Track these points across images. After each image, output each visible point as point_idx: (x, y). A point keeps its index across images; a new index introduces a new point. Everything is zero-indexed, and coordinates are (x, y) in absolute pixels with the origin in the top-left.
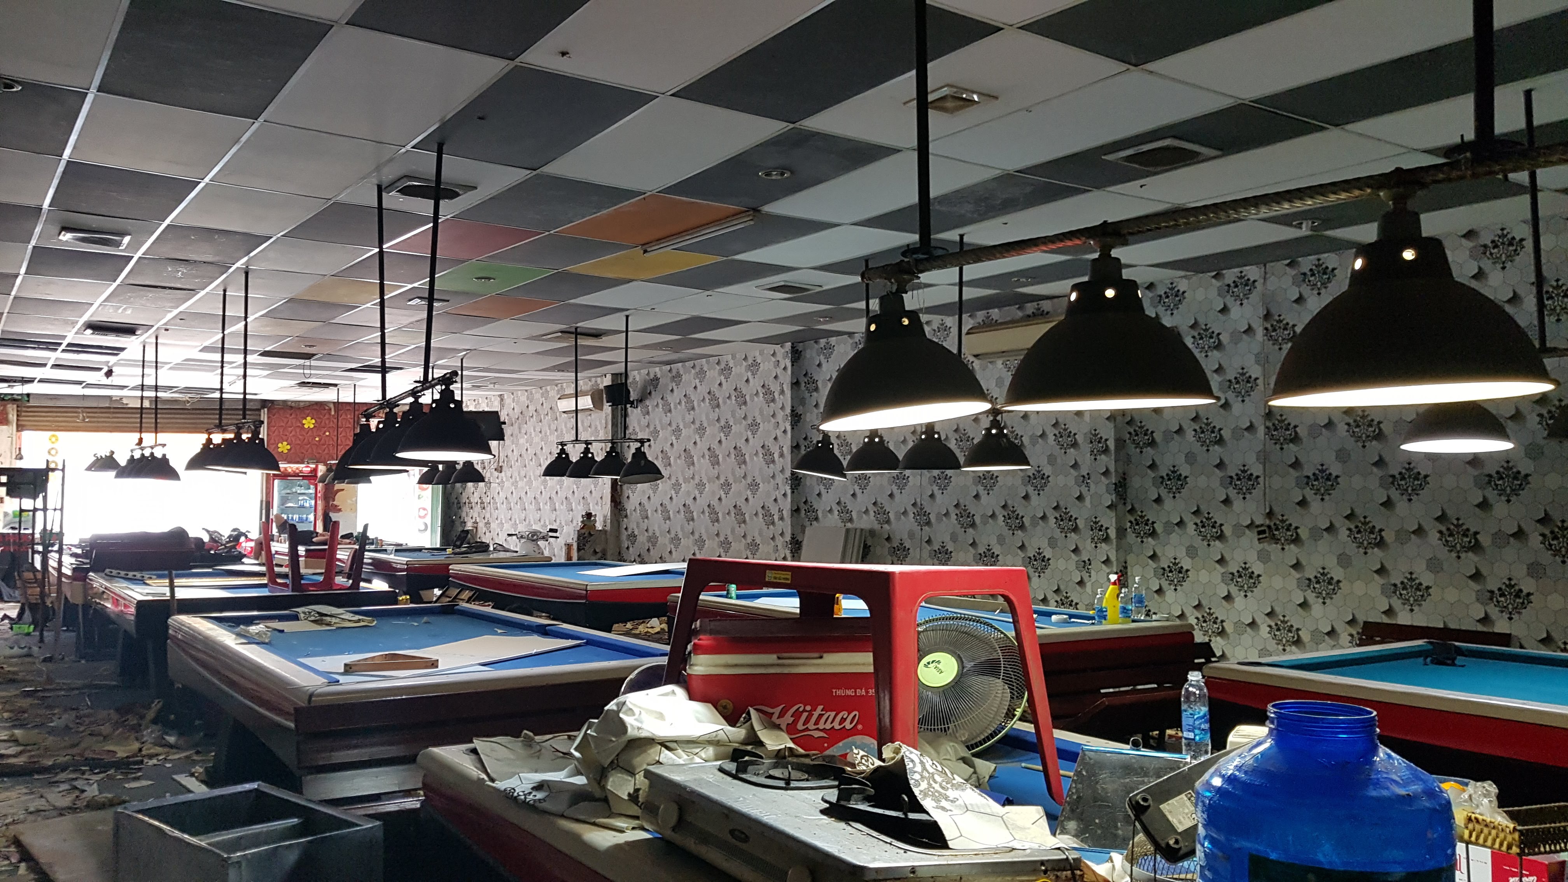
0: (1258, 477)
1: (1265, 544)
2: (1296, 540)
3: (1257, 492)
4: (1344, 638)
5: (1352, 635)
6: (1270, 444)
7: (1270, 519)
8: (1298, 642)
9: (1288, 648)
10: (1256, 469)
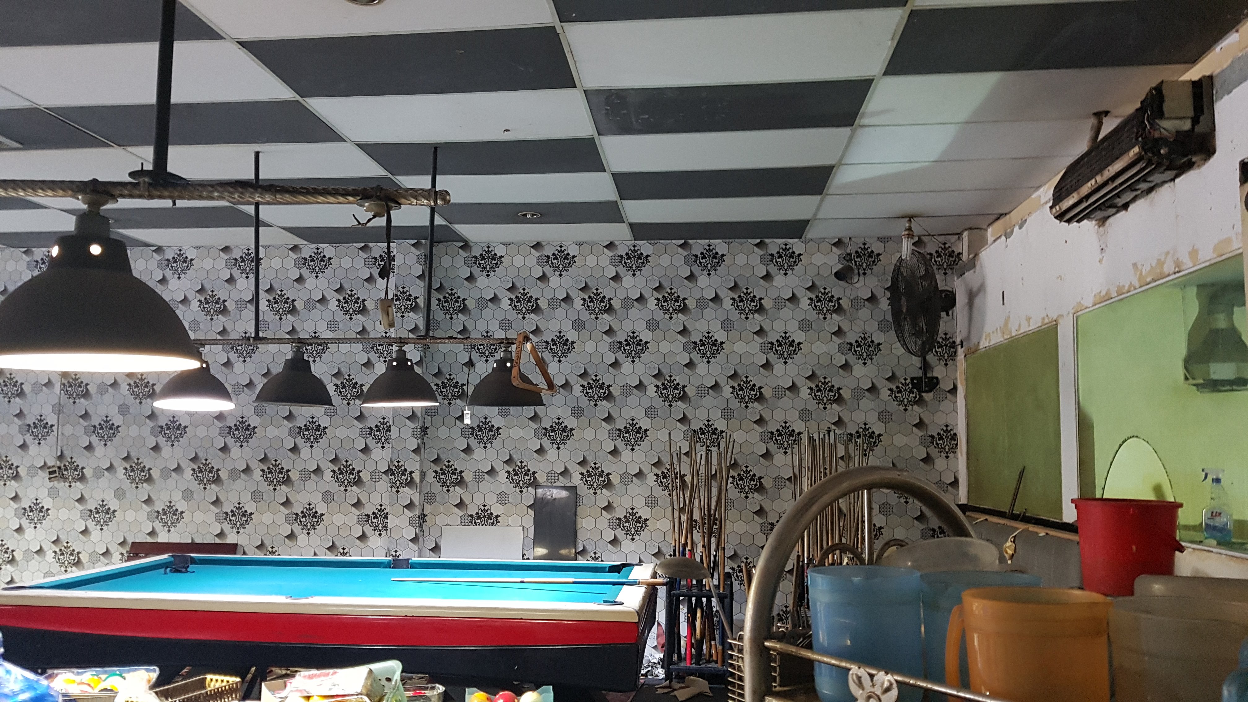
0: (52, 426)
1: (56, 482)
2: (82, 478)
3: (51, 439)
4: (116, 556)
5: (122, 554)
6: (64, 397)
7: (60, 461)
8: (78, 563)
9: (69, 569)
10: (51, 419)
